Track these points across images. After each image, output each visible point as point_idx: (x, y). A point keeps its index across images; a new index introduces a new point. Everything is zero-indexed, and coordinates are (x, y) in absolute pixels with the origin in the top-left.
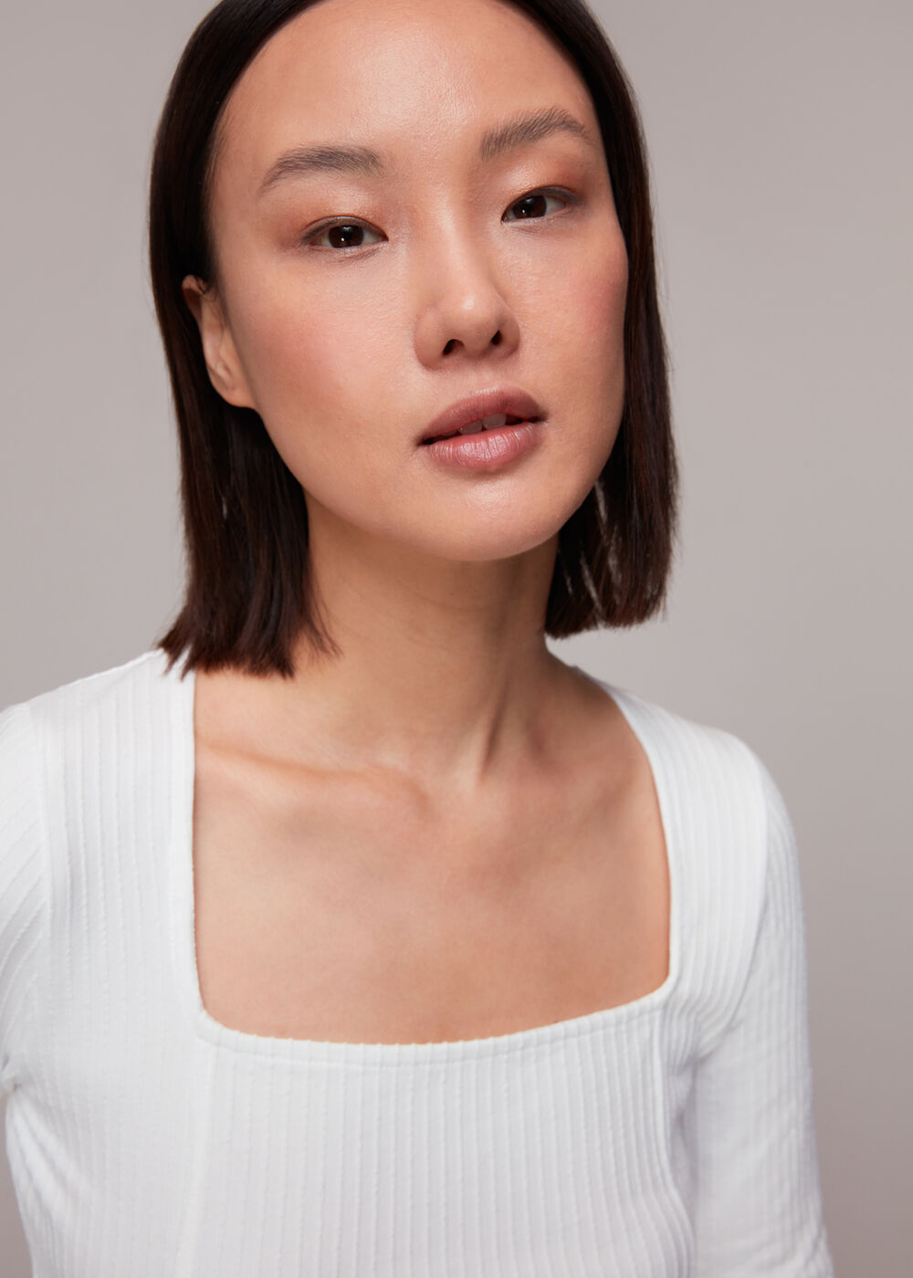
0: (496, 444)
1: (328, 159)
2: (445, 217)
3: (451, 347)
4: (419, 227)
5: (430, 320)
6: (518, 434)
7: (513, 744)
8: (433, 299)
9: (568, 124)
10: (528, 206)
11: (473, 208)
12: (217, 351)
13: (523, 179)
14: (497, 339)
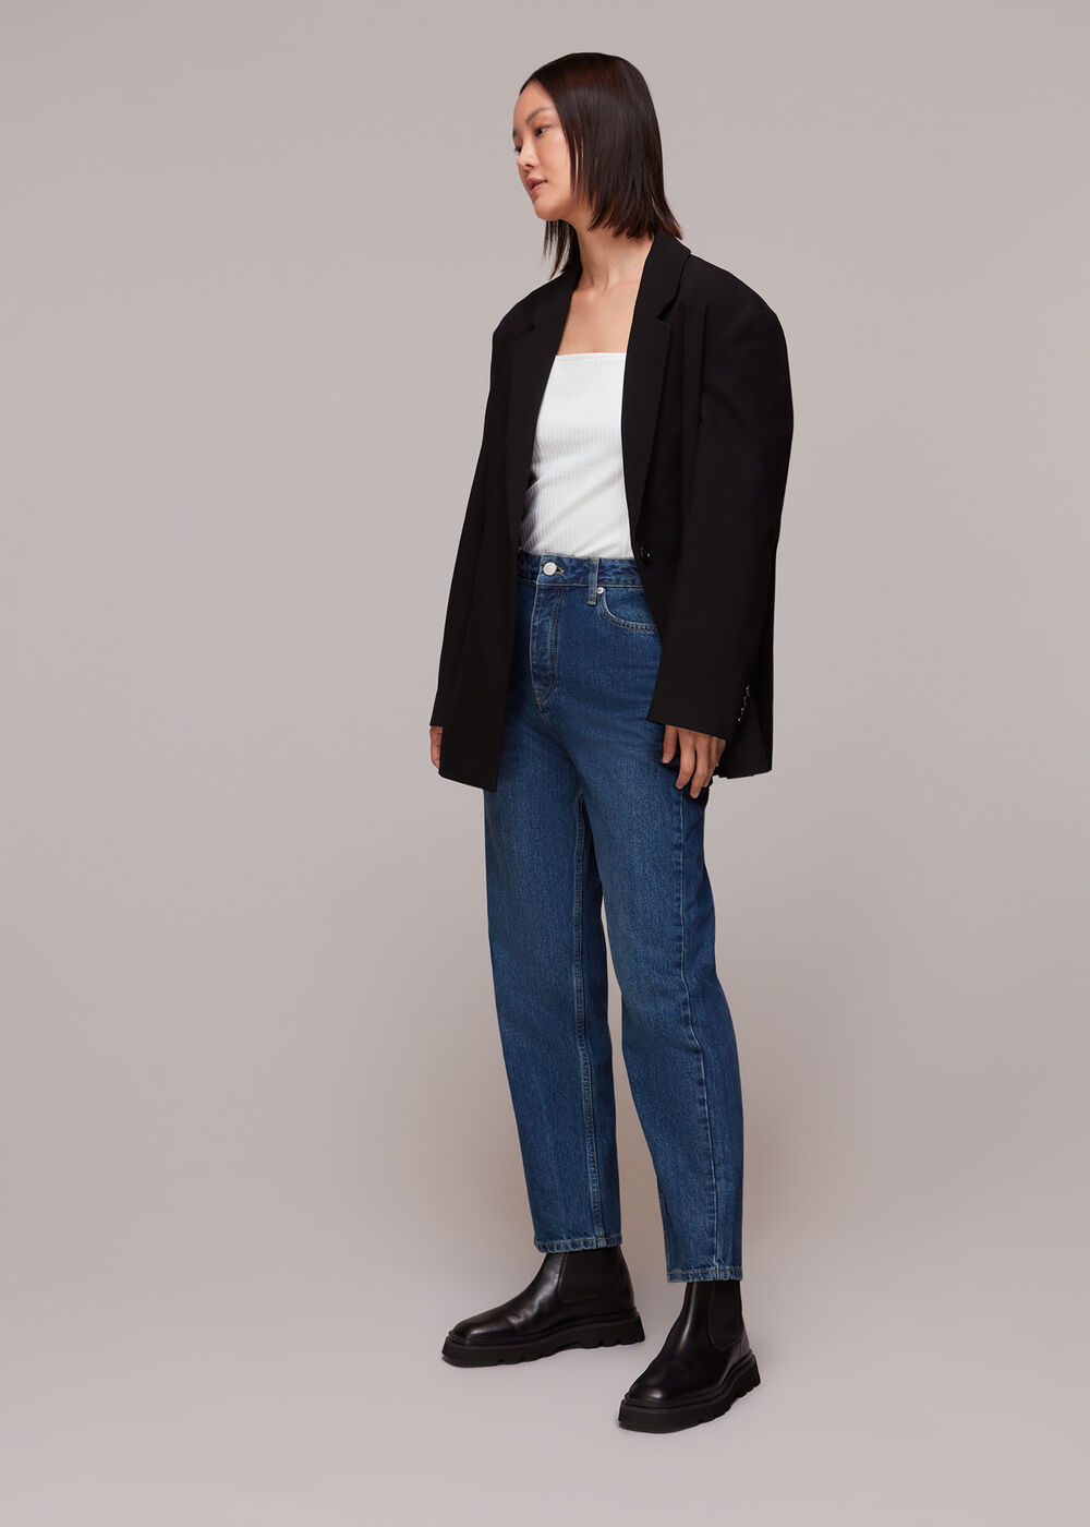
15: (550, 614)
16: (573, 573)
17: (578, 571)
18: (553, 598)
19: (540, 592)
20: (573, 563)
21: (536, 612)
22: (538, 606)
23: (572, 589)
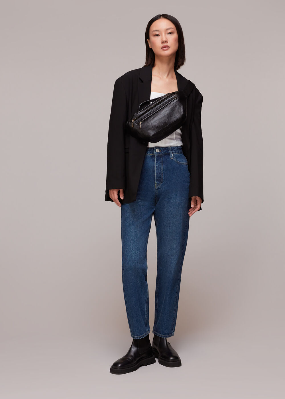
0: (166, 48)
1: (156, 31)
2: (163, 34)
3: (163, 42)
4: (161, 34)
5: (162, 41)
6: (167, 48)
7: (170, 76)
8: (162, 39)
9: (172, 28)
10: (170, 33)
11: (165, 34)
12: (149, 44)
13: (169, 31)
14: (166, 42)
15: (160, 162)
16: (164, 151)
17: (165, 150)
18: (160, 158)
19: (156, 157)
20: (163, 149)
21: (156, 162)
22: (156, 161)
23: (165, 155)
